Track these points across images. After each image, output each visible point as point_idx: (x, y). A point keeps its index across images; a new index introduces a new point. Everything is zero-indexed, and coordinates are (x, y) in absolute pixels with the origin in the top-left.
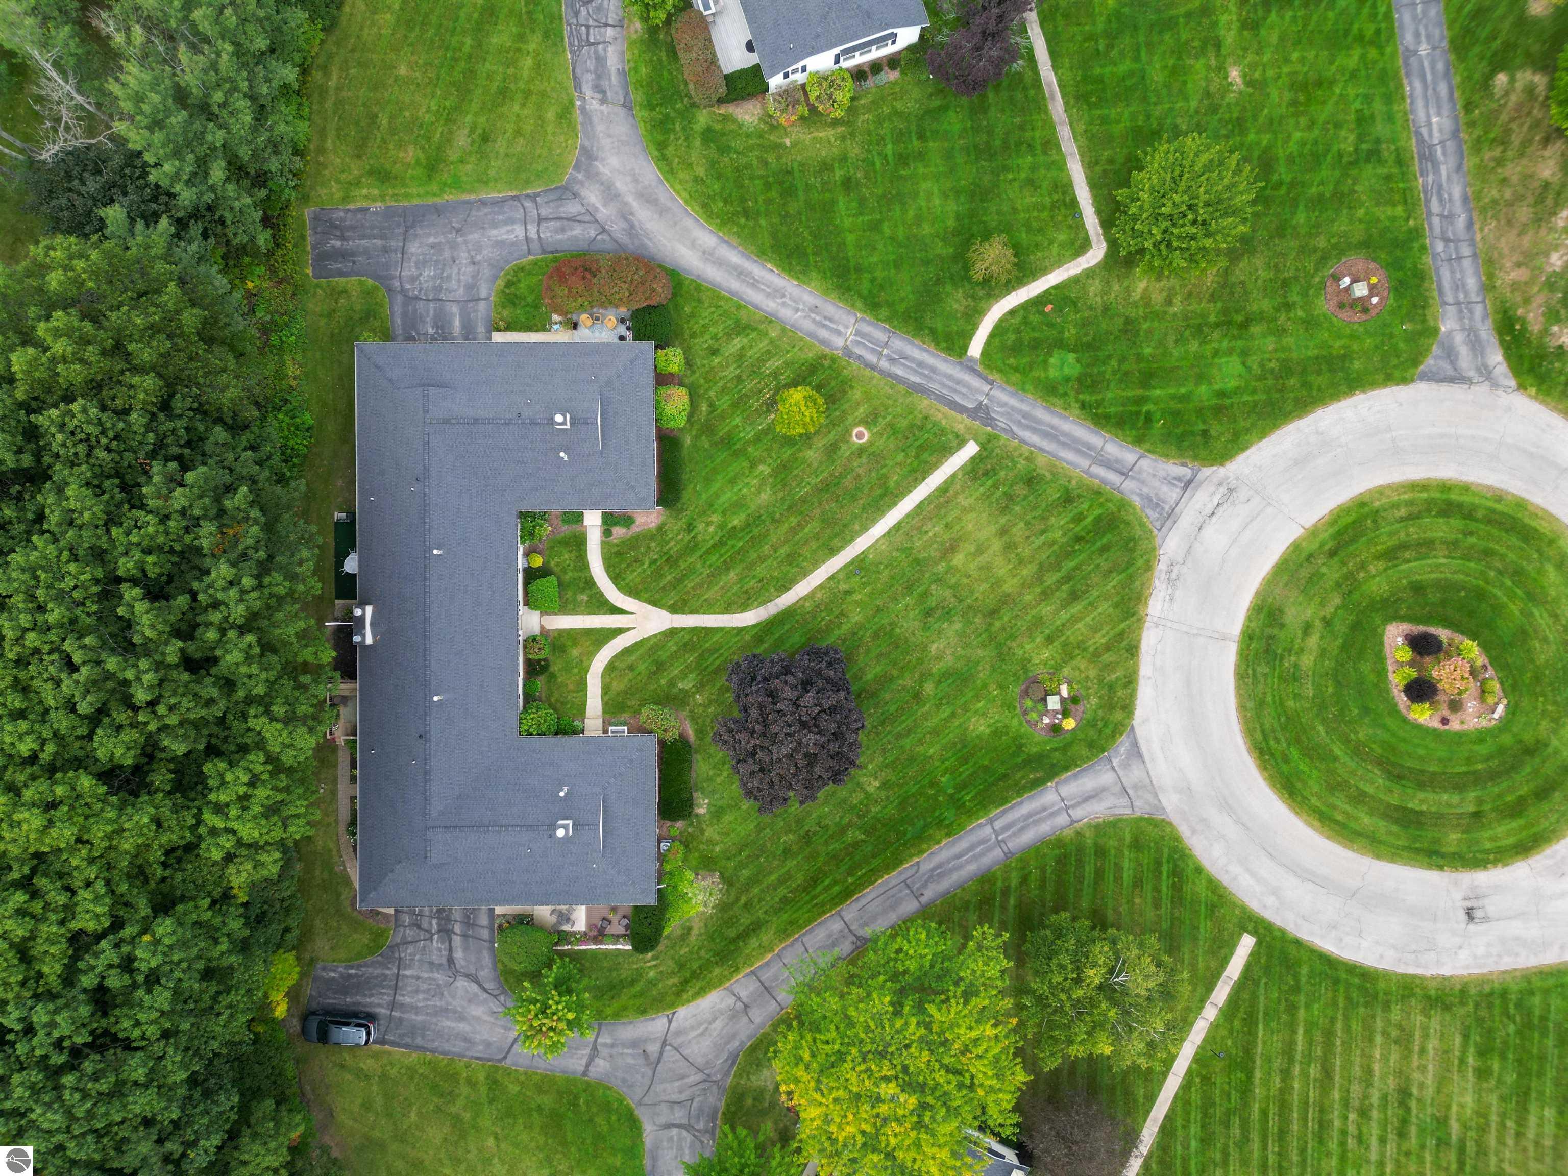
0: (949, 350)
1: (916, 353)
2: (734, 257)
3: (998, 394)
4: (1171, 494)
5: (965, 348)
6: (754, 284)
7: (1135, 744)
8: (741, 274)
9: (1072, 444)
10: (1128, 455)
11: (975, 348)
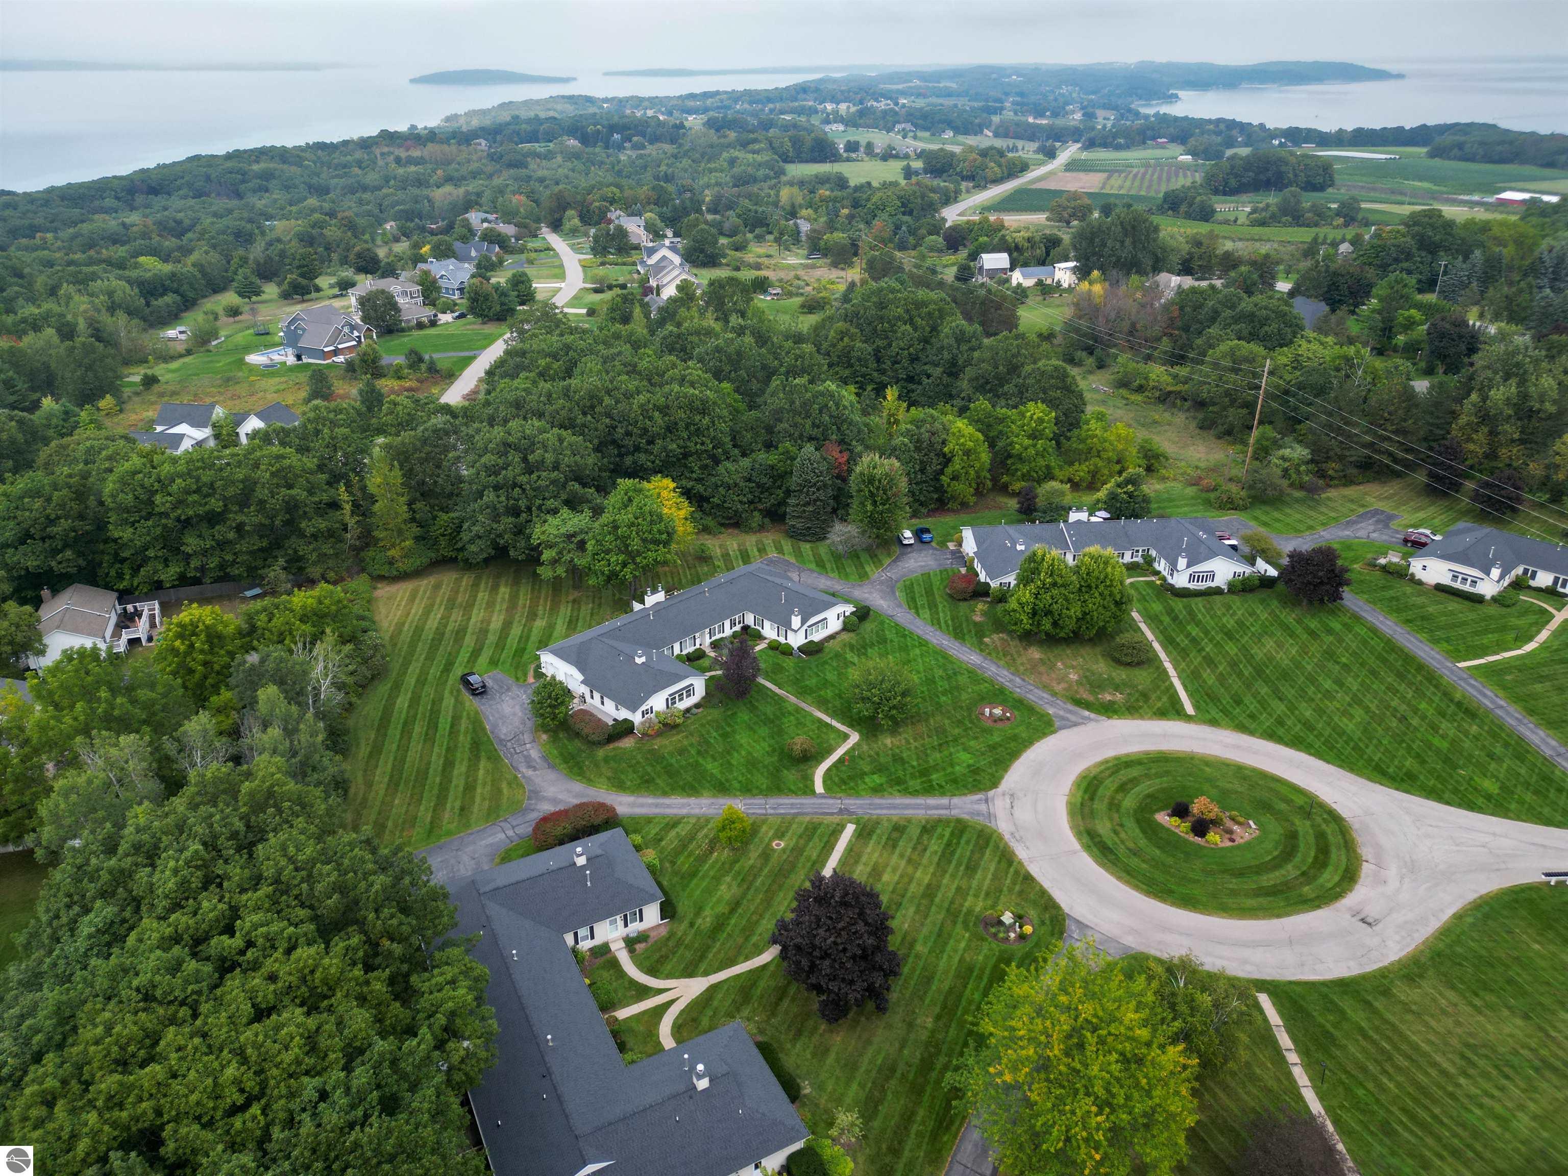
0: (805, 793)
1: (786, 801)
2: (650, 800)
3: (846, 801)
4: (983, 807)
5: (813, 792)
6: (669, 806)
7: (1078, 922)
8: (657, 806)
9: (907, 807)
10: (944, 801)
11: (819, 788)
